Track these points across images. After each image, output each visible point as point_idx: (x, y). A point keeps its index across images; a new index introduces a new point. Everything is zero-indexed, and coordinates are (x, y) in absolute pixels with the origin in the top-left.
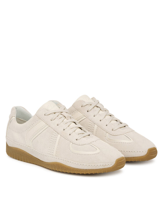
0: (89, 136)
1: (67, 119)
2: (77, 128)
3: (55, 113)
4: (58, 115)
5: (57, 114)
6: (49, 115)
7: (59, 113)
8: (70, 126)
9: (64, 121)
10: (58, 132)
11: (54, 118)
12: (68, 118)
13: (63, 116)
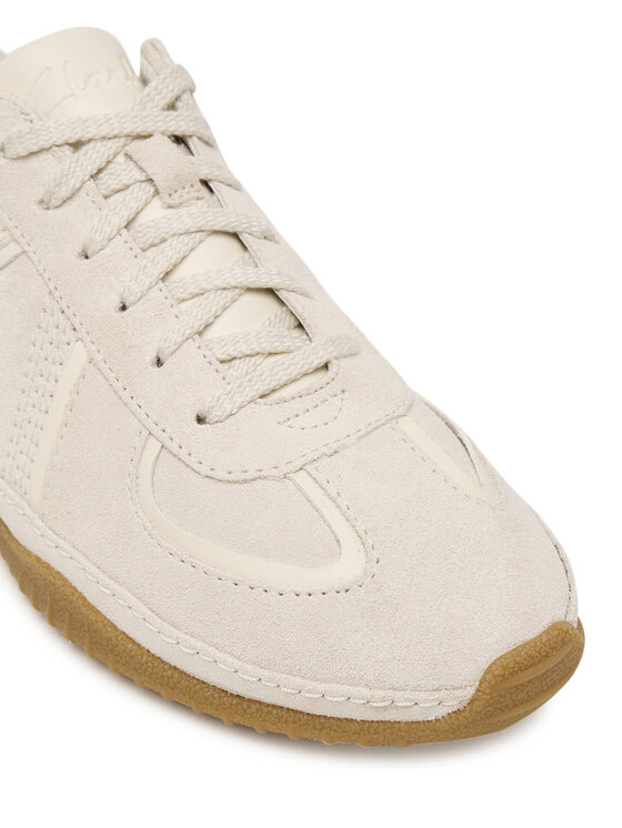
0: (321, 377)
1: (170, 207)
2: (230, 294)
3: (77, 145)
4: (100, 163)
5: (92, 156)
6: (34, 161)
7: (113, 145)
8: (174, 277)
9: (142, 219)
10: (76, 321)
11: (64, 192)
12: (176, 200)
13: (140, 176)
